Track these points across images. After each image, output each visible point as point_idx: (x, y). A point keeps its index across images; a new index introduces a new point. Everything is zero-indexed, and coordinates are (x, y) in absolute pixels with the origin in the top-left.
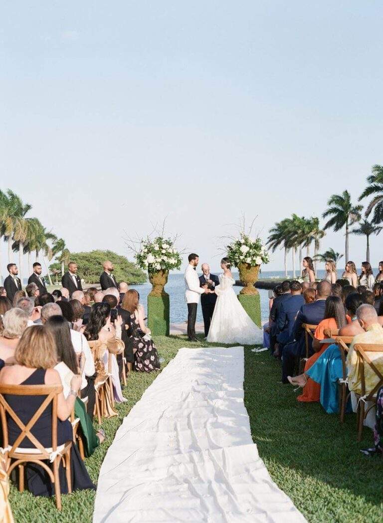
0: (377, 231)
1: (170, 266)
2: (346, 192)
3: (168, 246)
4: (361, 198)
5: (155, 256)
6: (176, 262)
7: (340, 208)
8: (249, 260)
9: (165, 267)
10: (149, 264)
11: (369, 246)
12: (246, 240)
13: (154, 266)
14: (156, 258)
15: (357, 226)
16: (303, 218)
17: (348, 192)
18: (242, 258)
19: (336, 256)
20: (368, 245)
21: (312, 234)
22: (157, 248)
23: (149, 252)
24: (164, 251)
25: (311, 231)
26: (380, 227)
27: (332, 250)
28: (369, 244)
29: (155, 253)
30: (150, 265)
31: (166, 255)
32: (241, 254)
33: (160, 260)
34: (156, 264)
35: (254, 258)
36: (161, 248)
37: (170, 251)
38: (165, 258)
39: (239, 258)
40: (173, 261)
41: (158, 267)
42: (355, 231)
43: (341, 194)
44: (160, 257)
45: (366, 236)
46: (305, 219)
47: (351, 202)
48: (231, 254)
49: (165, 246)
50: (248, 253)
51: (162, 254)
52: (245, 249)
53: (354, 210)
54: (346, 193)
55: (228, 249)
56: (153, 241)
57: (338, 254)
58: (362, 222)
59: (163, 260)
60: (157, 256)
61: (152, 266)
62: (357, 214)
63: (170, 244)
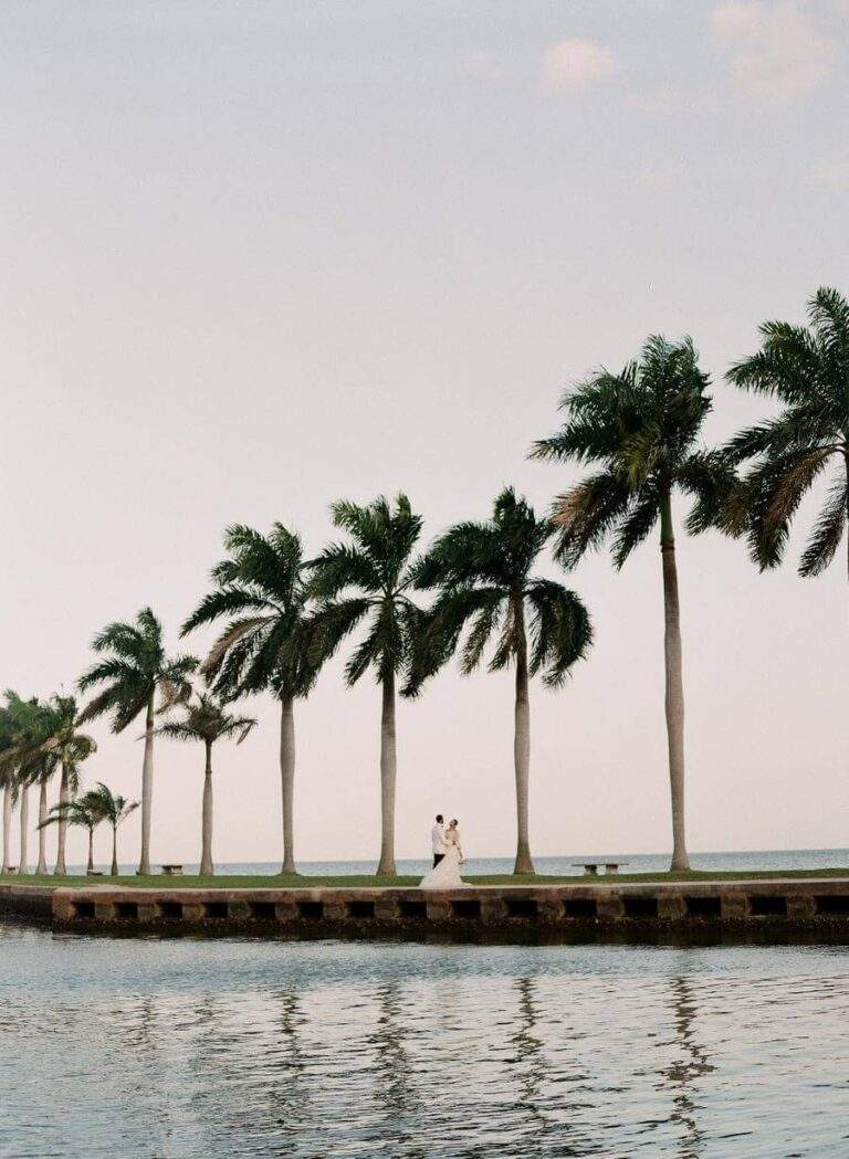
0: (238, 732)
2: (149, 613)
4: (189, 626)
7: (130, 662)
11: (213, 776)
15: (179, 714)
16: (34, 701)
17: (155, 614)
19: (116, 806)
20: (208, 772)
21: (53, 742)
25: (51, 735)
26: (246, 721)
27: (106, 790)
28: (213, 768)
42: (173, 729)
43: (132, 621)
45: (202, 744)
46: (39, 704)
47: (163, 645)
53: (172, 668)
54: (148, 618)
57: (121, 802)
58: (194, 701)
62: (180, 680)
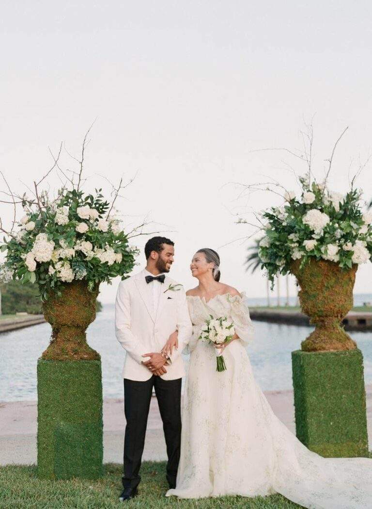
1: (101, 272)
3: (95, 213)
5: (57, 242)
6: (119, 258)
8: (331, 252)
9: (85, 274)
10: (39, 265)
12: (318, 193)
13: (51, 271)
14: (58, 246)
18: (310, 244)
22: (62, 219)
23: (40, 228)
24: (82, 228)
29: (57, 232)
30: (42, 267)
31: (88, 239)
32: (308, 234)
33: (70, 252)
34: (58, 266)
35: (348, 247)
36: (74, 217)
37: (103, 225)
38: (86, 247)
39: (302, 247)
40: (109, 256)
41: (66, 274)
44: (71, 245)
48: (276, 235)
49: (84, 212)
50: (329, 231)
51: (79, 236)
52: (317, 220)
55: (266, 222)
56: (53, 198)
59: (80, 254)
60: (62, 242)
61: (47, 271)
63: (101, 208)
